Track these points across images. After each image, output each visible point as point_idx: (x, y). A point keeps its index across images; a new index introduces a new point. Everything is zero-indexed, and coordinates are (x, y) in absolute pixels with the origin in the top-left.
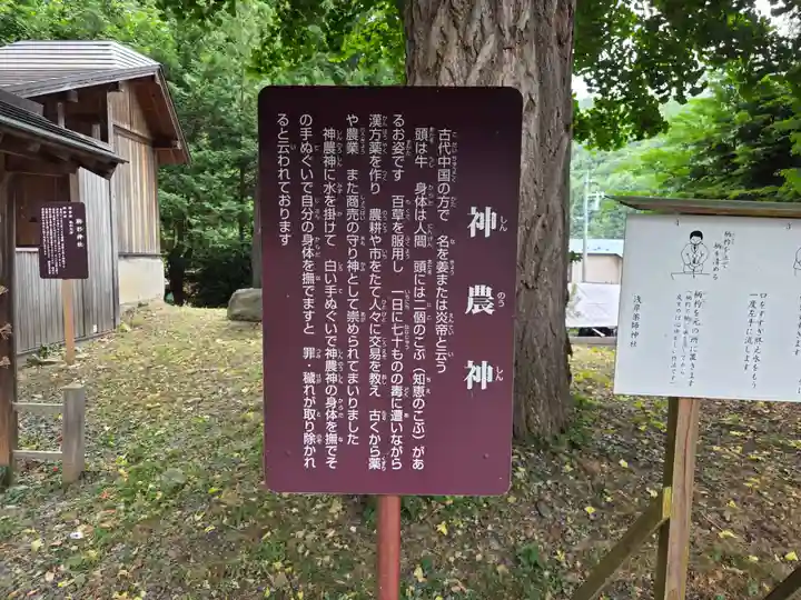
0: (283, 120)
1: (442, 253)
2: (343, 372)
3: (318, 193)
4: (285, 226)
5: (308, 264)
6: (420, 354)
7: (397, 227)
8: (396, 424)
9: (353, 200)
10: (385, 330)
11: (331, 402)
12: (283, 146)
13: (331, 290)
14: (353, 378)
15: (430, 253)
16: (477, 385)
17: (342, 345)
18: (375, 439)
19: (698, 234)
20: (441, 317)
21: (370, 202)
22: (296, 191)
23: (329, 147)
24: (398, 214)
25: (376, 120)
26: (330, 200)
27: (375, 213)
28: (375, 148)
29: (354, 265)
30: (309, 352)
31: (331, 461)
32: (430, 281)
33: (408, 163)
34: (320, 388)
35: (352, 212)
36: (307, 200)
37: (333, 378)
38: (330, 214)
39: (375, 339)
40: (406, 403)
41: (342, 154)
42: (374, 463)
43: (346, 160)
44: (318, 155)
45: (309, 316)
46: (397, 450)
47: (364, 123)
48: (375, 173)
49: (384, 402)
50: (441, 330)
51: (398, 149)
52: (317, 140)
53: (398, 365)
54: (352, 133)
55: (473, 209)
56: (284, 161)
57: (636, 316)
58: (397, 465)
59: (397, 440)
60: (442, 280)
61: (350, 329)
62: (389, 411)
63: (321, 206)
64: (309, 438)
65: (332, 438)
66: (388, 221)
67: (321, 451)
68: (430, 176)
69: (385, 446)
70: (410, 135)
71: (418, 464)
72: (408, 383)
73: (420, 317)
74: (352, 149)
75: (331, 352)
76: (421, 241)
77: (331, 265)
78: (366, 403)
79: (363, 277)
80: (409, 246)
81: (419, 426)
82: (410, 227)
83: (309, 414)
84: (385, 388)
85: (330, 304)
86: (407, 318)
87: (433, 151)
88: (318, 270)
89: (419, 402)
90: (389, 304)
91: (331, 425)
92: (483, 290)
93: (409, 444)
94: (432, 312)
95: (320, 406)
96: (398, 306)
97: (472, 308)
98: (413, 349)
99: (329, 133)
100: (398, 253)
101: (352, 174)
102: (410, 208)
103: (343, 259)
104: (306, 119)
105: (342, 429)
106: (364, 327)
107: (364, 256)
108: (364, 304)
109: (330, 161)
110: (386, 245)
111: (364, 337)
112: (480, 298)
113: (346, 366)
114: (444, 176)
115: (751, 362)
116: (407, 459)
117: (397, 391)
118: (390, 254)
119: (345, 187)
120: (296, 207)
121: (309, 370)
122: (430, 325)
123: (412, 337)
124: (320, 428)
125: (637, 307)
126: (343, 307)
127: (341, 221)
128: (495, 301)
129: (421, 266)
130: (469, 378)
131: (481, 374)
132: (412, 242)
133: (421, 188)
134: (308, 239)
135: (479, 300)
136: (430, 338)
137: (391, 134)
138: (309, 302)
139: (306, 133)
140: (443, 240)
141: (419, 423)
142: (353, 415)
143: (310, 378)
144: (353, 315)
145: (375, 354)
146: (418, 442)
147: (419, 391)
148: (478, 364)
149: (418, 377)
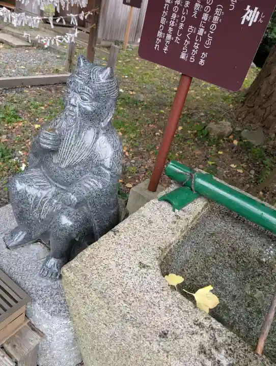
8: (199, 36)
11: (174, 16)
14: (187, 5)
16: (247, 22)
18: (187, 42)
31: (166, 49)
34: (171, 7)
37: (178, 2)
40: (207, 26)
42: (183, 56)
46: (195, 52)
49: (197, 22)
58: (192, 59)
59: (196, 46)
64: (160, 34)
65: (169, 37)
67: (162, 45)
69: (190, 48)
71: (202, 62)
72: (212, 14)
78: (190, 21)
81: (209, 41)
83: (163, 20)
84: (200, 14)
89: (213, 26)
91: (170, 29)
93: (201, 49)
95: (168, 18)
105: (174, 35)
117: (205, 17)
124: (165, 31)
130: (244, 17)
131: (251, 16)
141: (210, 39)
142: (182, 25)
146: (206, 51)
147: (216, 19)
148: (252, 9)
149: (218, 11)
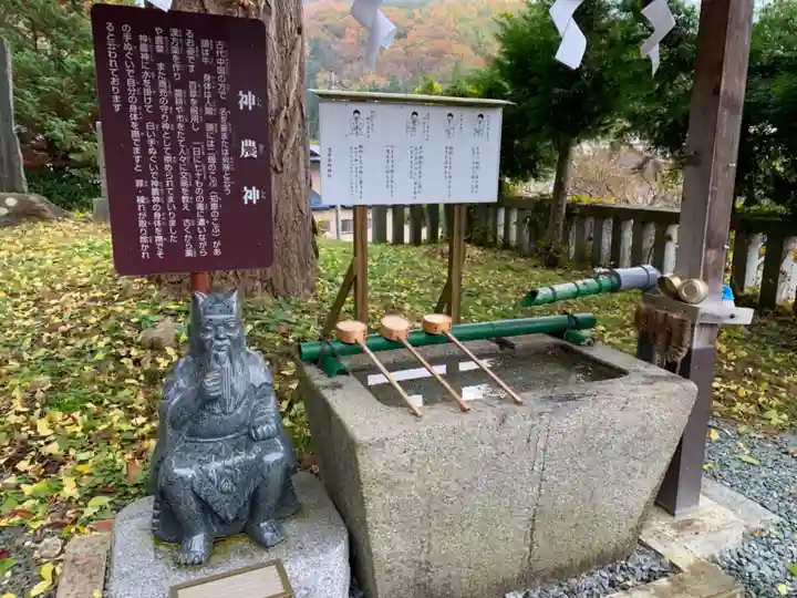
0: (110, 27)
1: (223, 119)
2: (164, 196)
3: (138, 75)
4: (116, 99)
5: (134, 125)
6: (213, 182)
7: (194, 102)
8: (201, 228)
9: (163, 83)
10: (191, 170)
11: (157, 215)
12: (111, 45)
13: (152, 142)
14: (171, 199)
15: (216, 119)
16: (250, 202)
17: (162, 178)
18: (188, 237)
19: (357, 112)
20: (226, 159)
21: (174, 85)
22: (122, 75)
23: (144, 48)
24: (193, 93)
25: (175, 32)
26: (147, 82)
27: (179, 93)
28: (175, 50)
29: (166, 126)
30: (139, 183)
31: (160, 254)
32: (217, 136)
33: (198, 61)
34: (149, 206)
35: (163, 91)
36: (131, 82)
37: (156, 199)
38: (148, 92)
39: (184, 174)
40: (207, 214)
41: (153, 52)
42: (189, 253)
43: (157, 57)
44: (137, 54)
45: (138, 159)
46: (203, 243)
47: (166, 34)
48: (176, 66)
49: (192, 214)
50: (226, 167)
51: (190, 51)
52: (135, 42)
53: (199, 190)
54: (159, 39)
55: (241, 93)
56: (113, 55)
57: (330, 160)
58: (204, 253)
59: (202, 238)
60: (224, 136)
61: (167, 167)
62: (196, 220)
63: (140, 86)
64: (143, 239)
65: (159, 239)
66: (187, 98)
67: (153, 247)
68: (212, 70)
69: (195, 242)
70: (198, 43)
71: (217, 252)
72: (207, 202)
73: (212, 159)
74: (160, 49)
75: (155, 183)
76: (209, 111)
77: (150, 125)
78: (181, 215)
79: (173, 134)
80: (202, 113)
81: (216, 229)
82: (201, 103)
83: (142, 224)
84: (193, 205)
85: (151, 151)
86: (204, 159)
87: (212, 54)
88: (142, 127)
89: (215, 214)
90: (192, 150)
91: (158, 230)
92: (247, 143)
93: (210, 239)
94: (219, 158)
95: (150, 218)
96: (197, 152)
97: (245, 154)
98: (208, 180)
99: (143, 38)
100: (195, 119)
101: (161, 66)
102: (201, 90)
103: (158, 121)
104: (126, 28)
105: (166, 233)
106: (176, 166)
107: (172, 119)
108: (175, 151)
109: (145, 56)
110: (187, 112)
111: (176, 172)
112: (248, 148)
113: (166, 192)
114: (221, 71)
116: (210, 248)
117: (200, 207)
118: (190, 119)
119: (156, 73)
120: (123, 86)
121: (140, 195)
122: (219, 164)
123: (208, 172)
124: (151, 232)
126: (161, 153)
128: (258, 149)
129: (210, 127)
130: (245, 198)
131: (252, 195)
132: (204, 111)
133: (207, 77)
134: (133, 108)
135: (249, 149)
136: (219, 173)
137: (185, 42)
138: (137, 150)
139: (127, 37)
140: (223, 111)
141: (216, 226)
142: (173, 223)
143: (141, 200)
144: (168, 159)
145: (184, 183)
146: (216, 239)
147: (214, 206)
148: (250, 188)
149: (212, 198)
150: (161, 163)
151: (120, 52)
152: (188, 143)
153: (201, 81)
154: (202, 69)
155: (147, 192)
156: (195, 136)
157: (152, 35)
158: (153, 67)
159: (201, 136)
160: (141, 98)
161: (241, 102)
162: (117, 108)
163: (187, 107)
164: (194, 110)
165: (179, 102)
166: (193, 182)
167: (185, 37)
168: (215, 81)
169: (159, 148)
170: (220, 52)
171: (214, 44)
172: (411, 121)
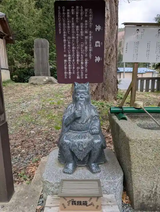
0: (59, 8)
1: (90, 34)
2: (72, 59)
3: (66, 23)
4: (60, 30)
5: (64, 38)
6: (86, 56)
7: (82, 29)
8: (82, 70)
9: (73, 24)
10: (80, 50)
11: (70, 66)
12: (59, 13)
13: (69, 43)
14: (74, 61)
15: (88, 35)
16: (97, 61)
17: (71, 54)
18: (78, 73)
19: (138, 30)
20: (90, 48)
21: (76, 24)
22: (62, 22)
23: (68, 13)
24: (82, 27)
25: (77, 7)
26: (68, 24)
27: (77, 27)
28: (77, 13)
29: (73, 38)
30: (65, 56)
31: (70, 77)
32: (88, 40)
33: (84, 16)
34: (67, 63)
35: (73, 27)
36: (64, 24)
37: (70, 61)
38: (69, 27)
39: (78, 53)
40: (84, 65)
41: (71, 14)
42: (78, 78)
43: (72, 16)
44: (66, 15)
45: (65, 48)
46: (82, 75)
47: (75, 8)
48: (77, 18)
49: (80, 65)
50: (90, 50)
51: (82, 13)
52: (66, 12)
53: (82, 57)
54: (73, 10)
55: (96, 25)
56: (60, 16)
57: (127, 47)
58: (82, 78)
59: (82, 73)
60: (90, 40)
61: (73, 50)
62: (81, 67)
63: (67, 25)
64: (65, 73)
65: (70, 73)
66: (80, 28)
67: (68, 75)
68: (88, 19)
70: (84, 10)
71: (86, 77)
72: (84, 61)
73: (86, 48)
74: (73, 13)
75: (69, 55)
76: (86, 32)
77: (69, 38)
78: (76, 66)
79: (75, 40)
82: (84, 29)
83: (65, 68)
84: (80, 63)
85: (69, 46)
86: (84, 48)
87: (88, 14)
88: (66, 39)
89: (86, 65)
90: (80, 45)
91: (70, 70)
92: (98, 42)
93: (84, 73)
94: (88, 47)
95: (67, 66)
96: (82, 46)
97: (96, 46)
98: (85, 54)
99: (68, 10)
100: (82, 35)
101: (73, 19)
103: (71, 37)
104: (64, 7)
105: (72, 71)
106: (75, 50)
107: (75, 36)
108: (75, 46)
109: (68, 16)
110: (79, 33)
111: (75, 52)
114: (91, 19)
115: (148, 55)
116: (84, 76)
117: (82, 63)
118: (80, 35)
119: (71, 21)
120: (62, 26)
121: (65, 59)
122: (88, 49)
123: (85, 52)
124: (68, 71)
125: (127, 45)
127: (71, 29)
128: (100, 44)
129: (86, 37)
130: (96, 60)
131: (98, 59)
132: (85, 32)
133: (86, 21)
134: (64, 32)
135: (98, 44)
136: (88, 52)
138: (65, 45)
139: (64, 10)
140: (90, 32)
141: (86, 69)
142: (74, 68)
143: (65, 61)
144: (73, 48)
145: (78, 55)
146: (86, 73)
147: (86, 63)
148: (97, 57)
149: (86, 60)
150: (71, 49)
151: (62, 15)
152: (80, 43)
153: (84, 23)
154: (85, 18)
155: (67, 58)
156: (82, 40)
157: (71, 9)
158: (70, 19)
159: (83, 40)
160: (66, 29)
161: (96, 29)
162: (60, 32)
163: (80, 31)
164: (82, 32)
165: (77, 30)
166: (80, 55)
167: (80, 9)
168: (88, 23)
169: (71, 45)
170: (91, 12)
171: (89, 10)
172: (158, 33)
